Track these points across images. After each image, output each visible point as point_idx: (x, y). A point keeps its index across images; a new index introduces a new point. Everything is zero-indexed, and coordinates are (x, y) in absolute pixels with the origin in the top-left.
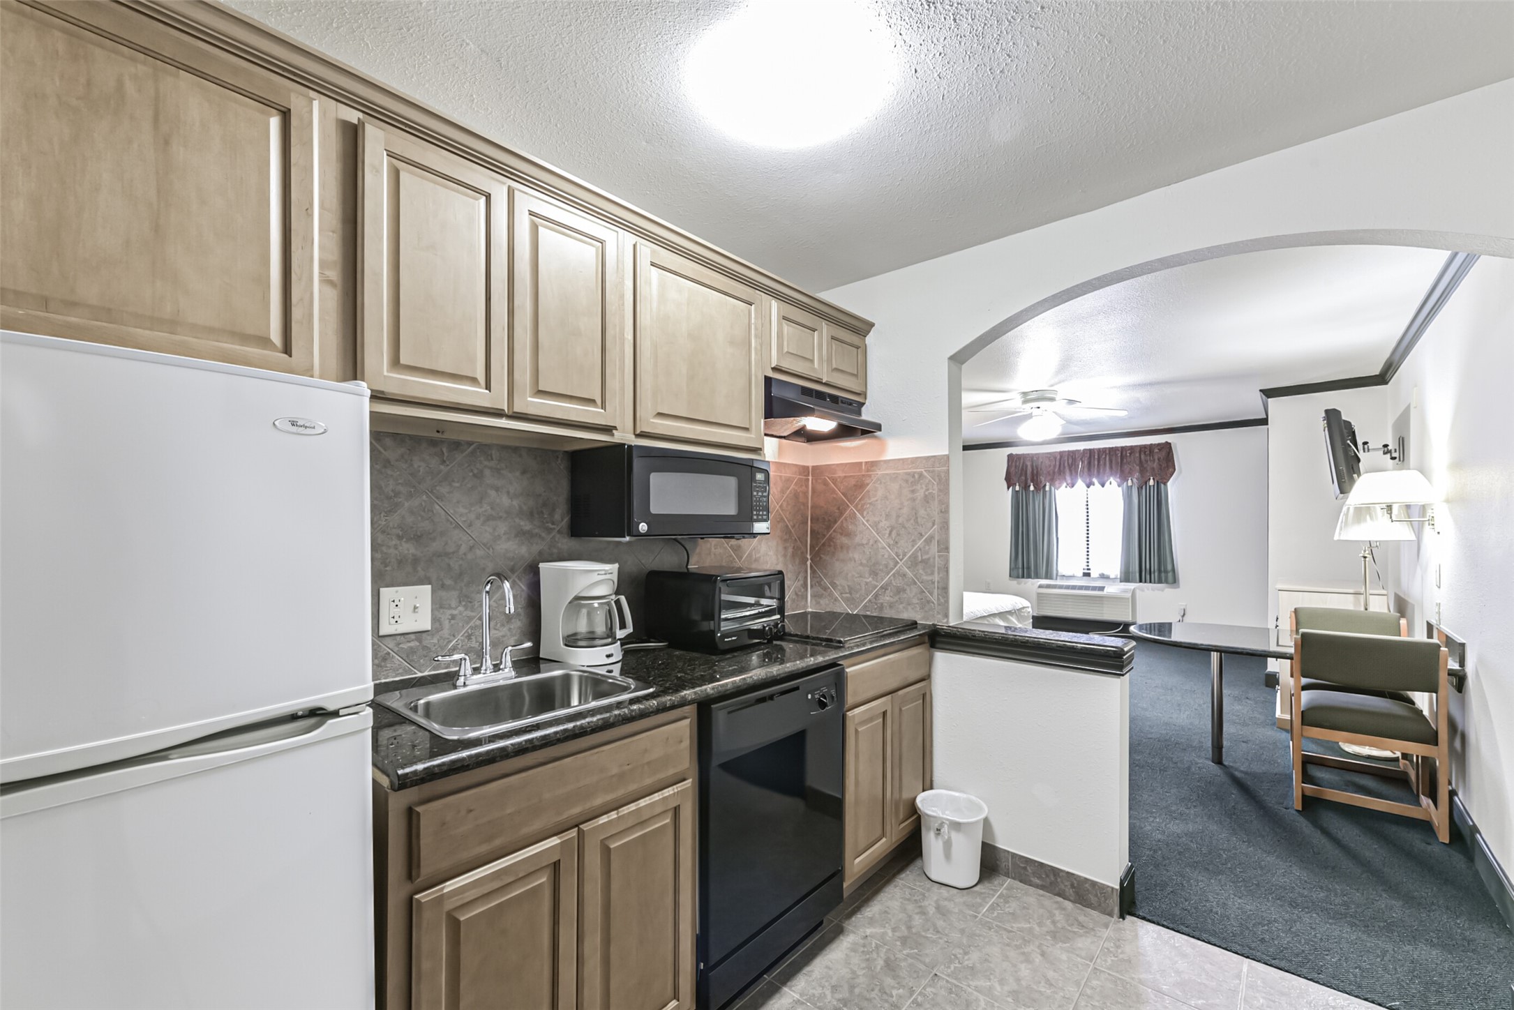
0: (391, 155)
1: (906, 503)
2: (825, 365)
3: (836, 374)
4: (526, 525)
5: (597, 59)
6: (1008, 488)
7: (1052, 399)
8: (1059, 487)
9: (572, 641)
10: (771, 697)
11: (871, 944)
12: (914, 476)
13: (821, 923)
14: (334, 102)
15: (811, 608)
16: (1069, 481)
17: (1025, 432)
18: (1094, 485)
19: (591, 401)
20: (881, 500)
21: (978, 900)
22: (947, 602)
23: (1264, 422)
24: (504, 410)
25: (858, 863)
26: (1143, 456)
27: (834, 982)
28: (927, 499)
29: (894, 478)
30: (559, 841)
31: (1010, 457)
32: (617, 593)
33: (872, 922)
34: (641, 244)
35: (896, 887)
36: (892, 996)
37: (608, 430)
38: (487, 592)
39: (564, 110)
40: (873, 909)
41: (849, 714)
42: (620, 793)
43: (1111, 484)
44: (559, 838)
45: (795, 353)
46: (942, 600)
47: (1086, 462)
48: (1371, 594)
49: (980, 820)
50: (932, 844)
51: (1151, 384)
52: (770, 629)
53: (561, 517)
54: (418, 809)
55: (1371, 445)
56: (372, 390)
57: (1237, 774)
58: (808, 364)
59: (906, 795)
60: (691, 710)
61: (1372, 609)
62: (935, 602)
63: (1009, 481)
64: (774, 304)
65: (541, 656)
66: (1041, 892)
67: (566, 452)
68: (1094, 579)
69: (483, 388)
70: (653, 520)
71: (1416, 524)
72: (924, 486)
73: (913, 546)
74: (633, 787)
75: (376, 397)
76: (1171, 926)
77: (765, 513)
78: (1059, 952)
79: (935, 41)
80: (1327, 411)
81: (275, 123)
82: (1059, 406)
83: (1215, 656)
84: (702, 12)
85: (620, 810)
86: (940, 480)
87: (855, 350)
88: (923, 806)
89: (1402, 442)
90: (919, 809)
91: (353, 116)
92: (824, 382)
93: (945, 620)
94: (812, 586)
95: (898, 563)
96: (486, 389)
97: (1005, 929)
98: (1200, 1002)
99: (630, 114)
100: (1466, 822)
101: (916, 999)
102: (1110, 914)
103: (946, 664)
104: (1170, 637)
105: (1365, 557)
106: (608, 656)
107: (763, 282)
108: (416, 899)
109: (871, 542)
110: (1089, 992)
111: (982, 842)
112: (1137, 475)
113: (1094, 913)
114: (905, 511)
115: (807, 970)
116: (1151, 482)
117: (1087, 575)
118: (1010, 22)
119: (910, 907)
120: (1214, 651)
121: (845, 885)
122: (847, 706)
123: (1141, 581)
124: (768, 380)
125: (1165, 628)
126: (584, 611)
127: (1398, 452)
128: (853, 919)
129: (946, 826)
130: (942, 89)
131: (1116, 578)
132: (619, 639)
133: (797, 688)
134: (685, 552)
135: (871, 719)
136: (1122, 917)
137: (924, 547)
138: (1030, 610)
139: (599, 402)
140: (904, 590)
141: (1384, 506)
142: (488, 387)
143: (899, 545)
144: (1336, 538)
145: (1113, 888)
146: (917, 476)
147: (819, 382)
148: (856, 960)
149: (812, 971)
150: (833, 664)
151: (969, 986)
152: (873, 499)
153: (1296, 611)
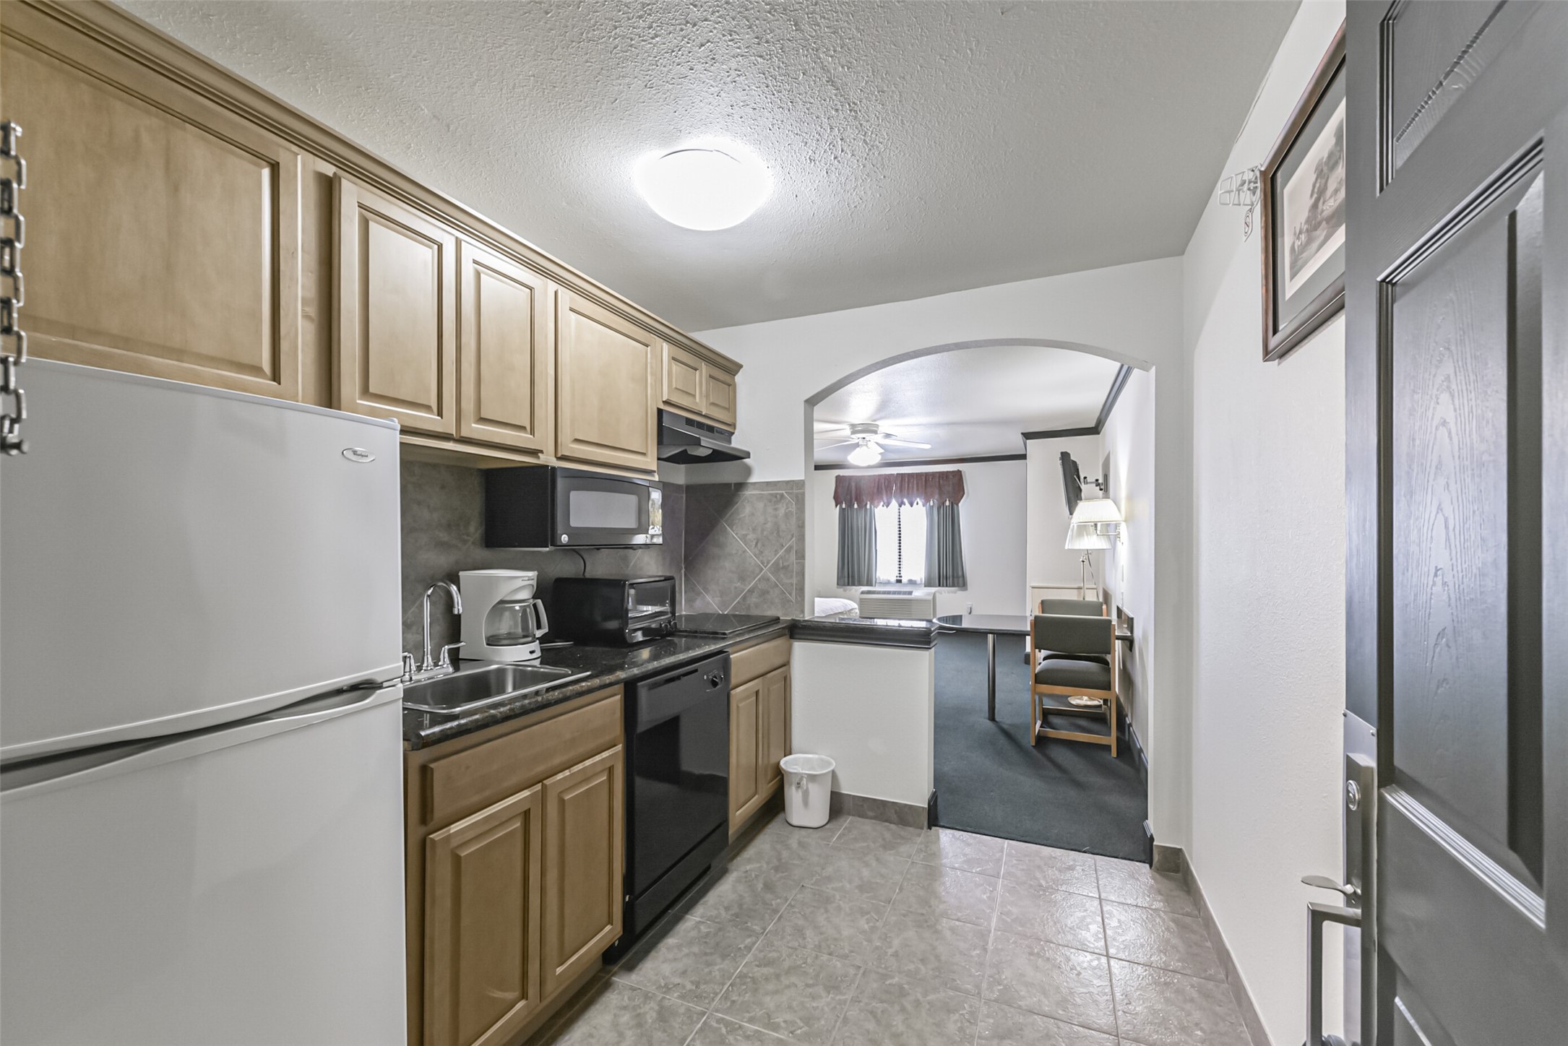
0: (361, 206)
1: (769, 519)
2: (704, 400)
3: (713, 408)
4: (444, 536)
5: (542, 143)
6: (836, 506)
7: (875, 432)
8: (878, 505)
9: (493, 641)
10: (678, 678)
11: (751, 875)
12: (776, 497)
13: (709, 868)
14: (312, 156)
15: (685, 611)
16: (885, 501)
17: (855, 458)
18: (905, 505)
19: (522, 428)
20: (749, 516)
21: (830, 834)
22: (803, 600)
23: (1023, 457)
24: (453, 435)
25: (739, 814)
26: (941, 482)
27: (726, 904)
28: (787, 515)
29: (760, 497)
30: (529, 793)
31: (838, 478)
32: (535, 597)
33: (749, 861)
34: (562, 291)
35: (765, 834)
36: (772, 905)
37: (535, 453)
38: (428, 596)
39: (498, 170)
40: (751, 851)
41: (733, 692)
42: (572, 754)
43: (917, 504)
44: (529, 791)
45: (681, 388)
46: (799, 599)
47: (899, 485)
48: (1087, 589)
49: (829, 772)
50: (793, 797)
51: (948, 424)
52: (666, 626)
53: (475, 529)
54: (432, 765)
55: (1089, 480)
56: (401, 426)
57: (1005, 726)
58: (691, 399)
59: (773, 761)
60: (620, 687)
61: (1087, 599)
62: (794, 601)
63: (837, 500)
64: (665, 346)
65: (460, 657)
66: (874, 821)
67: (479, 469)
68: (905, 585)
69: (434, 415)
70: (573, 533)
71: (1112, 538)
72: (784, 505)
73: (776, 555)
74: (581, 750)
75: (404, 431)
76: (960, 828)
78: (889, 857)
79: (812, 181)
80: (1062, 453)
81: (266, 173)
82: (879, 438)
83: (990, 636)
84: (642, 132)
85: (571, 769)
86: (797, 500)
87: (727, 387)
88: (786, 766)
89: (1106, 477)
90: (783, 769)
91: (329, 170)
92: (703, 414)
93: (802, 616)
94: (685, 592)
95: (763, 569)
96: (438, 415)
97: (850, 849)
98: (978, 870)
99: (559, 183)
100: (1136, 745)
101: (790, 903)
102: (922, 828)
103: (802, 650)
104: (961, 625)
105: (1083, 561)
106: (532, 652)
107: (655, 326)
108: (431, 838)
109: (740, 552)
110: (909, 876)
111: (832, 792)
112: (937, 496)
113: (911, 829)
114: (769, 525)
115: (702, 901)
116: (947, 503)
117: (899, 581)
118: (863, 181)
119: (778, 847)
120: (990, 633)
121: (730, 832)
122: (731, 686)
123: (939, 586)
124: (660, 412)
125: (958, 619)
126: (507, 614)
127: (1104, 486)
128: (735, 861)
129: (805, 779)
130: (813, 210)
131: (921, 584)
132: (538, 638)
133: (696, 671)
134: (582, 562)
135: (748, 697)
136: (930, 828)
137: (785, 556)
138: (857, 611)
139: (528, 428)
140: (768, 592)
141: (1093, 524)
142: (440, 414)
143: (763, 555)
144: (1066, 548)
145: (923, 808)
146: (778, 496)
147: (699, 414)
148: (741, 888)
149: (707, 901)
150: (720, 652)
151: (828, 888)
152: (743, 515)
153: (1043, 602)
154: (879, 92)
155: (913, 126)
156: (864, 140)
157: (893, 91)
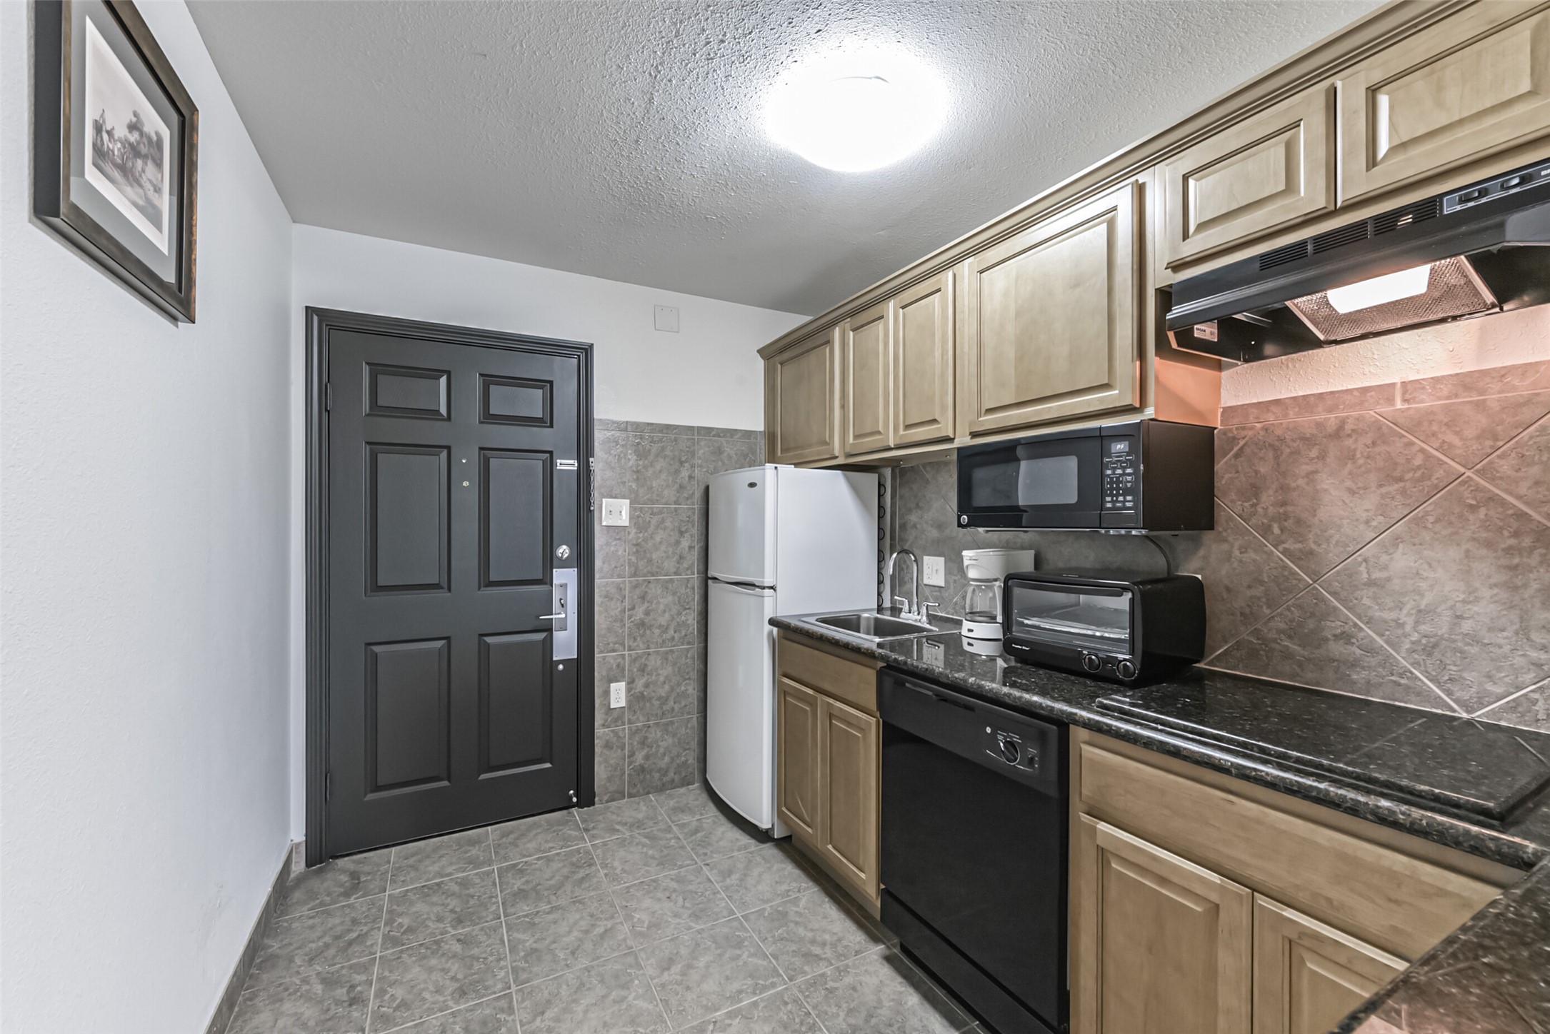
0: (853, 330)
3: (1402, 158)
37: (947, 439)
64: (1163, 172)
77: (1129, 498)
106: (969, 631)
133: (970, 708)
139: (939, 419)
154: (622, 68)
155: (617, 13)
156: (676, 36)
157: (611, 60)
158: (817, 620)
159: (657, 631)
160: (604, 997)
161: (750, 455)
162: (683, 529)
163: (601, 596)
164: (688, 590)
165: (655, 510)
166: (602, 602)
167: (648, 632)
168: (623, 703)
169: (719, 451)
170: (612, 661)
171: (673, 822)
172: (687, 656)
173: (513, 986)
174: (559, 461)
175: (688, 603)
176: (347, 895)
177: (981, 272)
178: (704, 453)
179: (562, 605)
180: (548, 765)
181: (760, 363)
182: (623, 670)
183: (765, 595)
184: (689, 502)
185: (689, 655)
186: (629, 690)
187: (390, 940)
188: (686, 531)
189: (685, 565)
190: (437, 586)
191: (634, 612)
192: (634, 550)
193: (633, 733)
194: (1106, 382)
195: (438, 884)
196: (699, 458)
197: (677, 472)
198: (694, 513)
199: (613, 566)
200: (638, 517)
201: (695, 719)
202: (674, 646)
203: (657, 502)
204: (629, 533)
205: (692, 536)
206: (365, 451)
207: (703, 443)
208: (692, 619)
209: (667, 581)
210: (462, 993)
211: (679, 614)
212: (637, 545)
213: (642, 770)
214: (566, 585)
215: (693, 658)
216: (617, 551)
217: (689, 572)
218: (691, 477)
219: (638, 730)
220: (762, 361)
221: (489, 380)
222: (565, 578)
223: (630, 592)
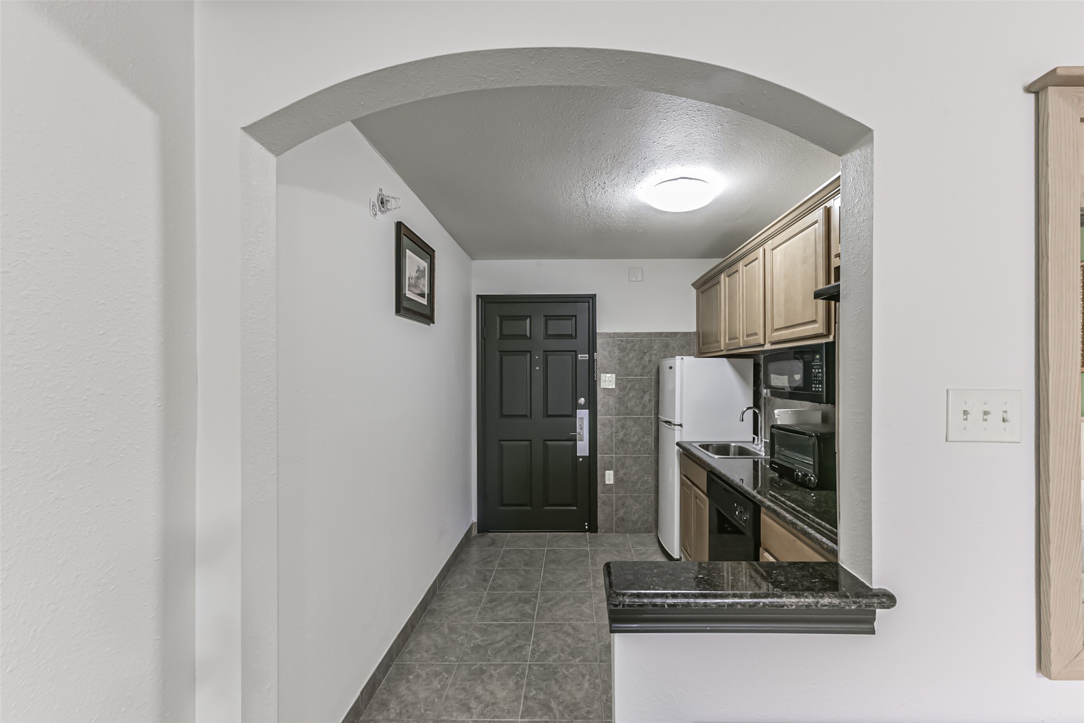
77: (820, 386)
158: (700, 446)
159: (631, 446)
160: (572, 604)
161: (687, 346)
162: (645, 390)
163: (600, 425)
164: (648, 424)
165: (629, 380)
166: (601, 428)
167: (626, 445)
168: (612, 482)
169: (667, 346)
170: (606, 459)
171: (633, 547)
172: (648, 461)
173: (540, 591)
174: (579, 356)
175: (648, 431)
176: (489, 546)
177: (773, 249)
178: (658, 347)
179: (581, 428)
180: (575, 508)
181: (694, 292)
182: (612, 465)
183: (676, 429)
184: (649, 375)
185: (649, 460)
186: (615, 475)
187: (501, 565)
188: (647, 391)
189: (647, 410)
190: (525, 416)
191: (618, 434)
192: (618, 401)
193: (618, 499)
194: (814, 319)
195: (522, 550)
196: (655, 350)
197: (642, 358)
198: (652, 381)
199: (607, 409)
200: (620, 383)
201: (653, 496)
202: (640, 454)
203: (630, 375)
204: (615, 392)
205: (650, 394)
206: (498, 354)
207: (657, 341)
208: (651, 440)
209: (636, 418)
210: (521, 588)
211: (643, 437)
212: (619, 398)
213: (622, 519)
214: (583, 418)
215: (652, 462)
216: (609, 401)
217: (649, 414)
218: (650, 361)
219: (620, 498)
220: (695, 290)
221: (548, 318)
222: (583, 415)
223: (616, 423)
